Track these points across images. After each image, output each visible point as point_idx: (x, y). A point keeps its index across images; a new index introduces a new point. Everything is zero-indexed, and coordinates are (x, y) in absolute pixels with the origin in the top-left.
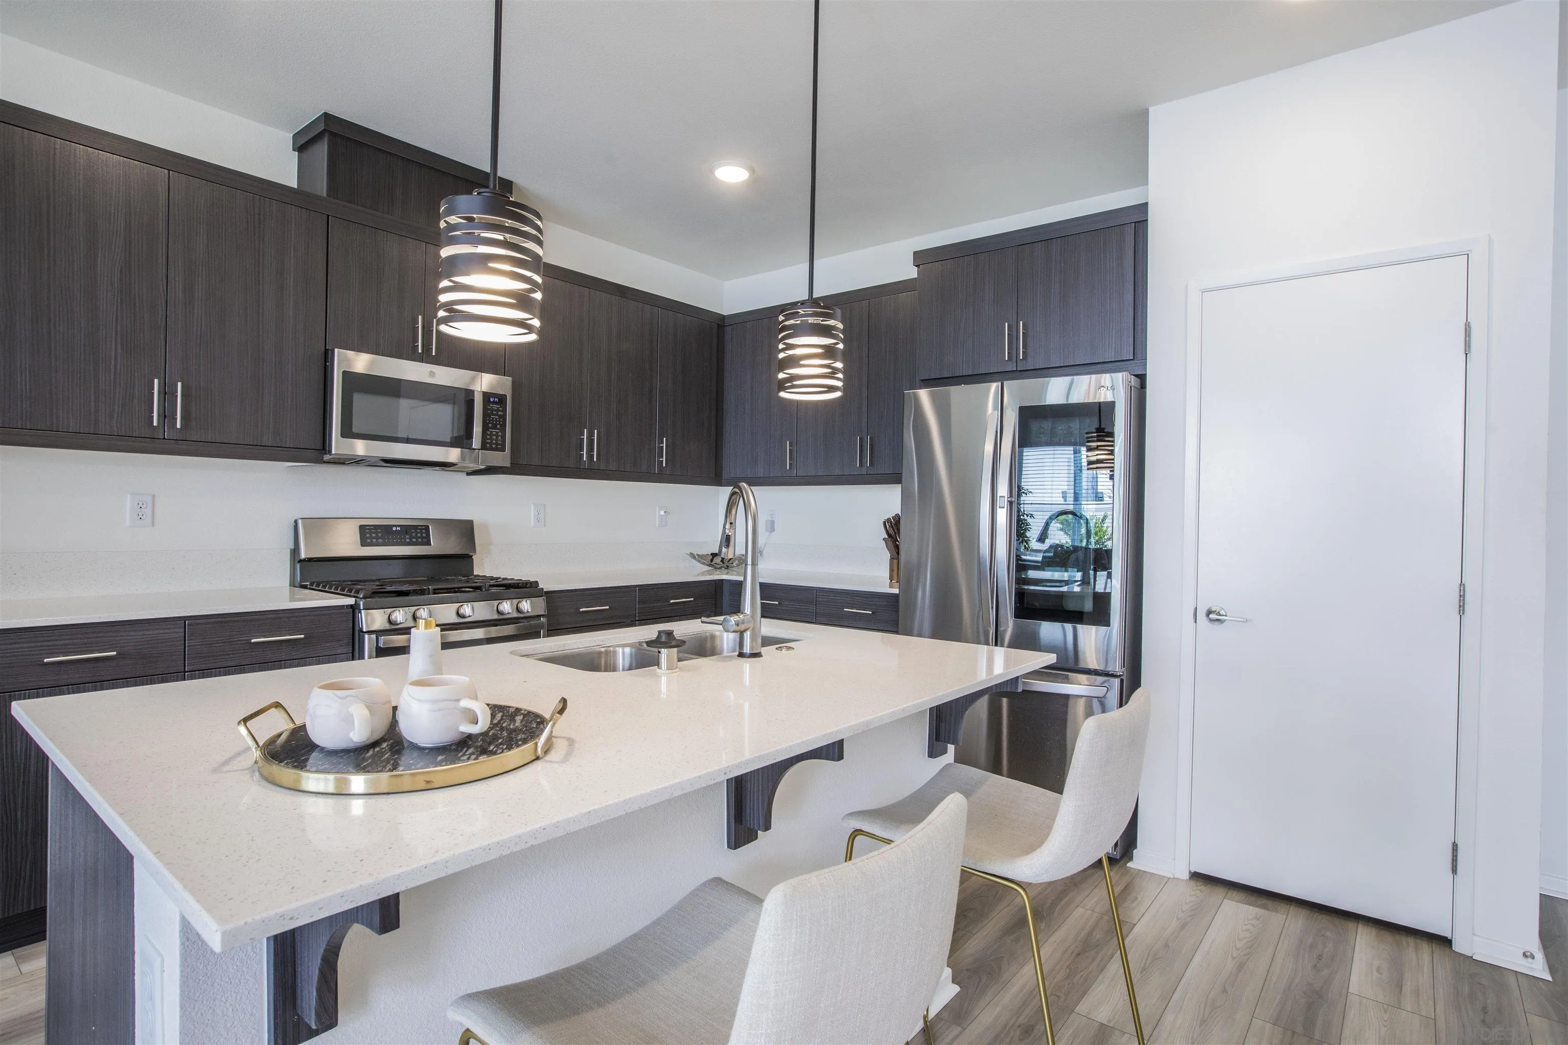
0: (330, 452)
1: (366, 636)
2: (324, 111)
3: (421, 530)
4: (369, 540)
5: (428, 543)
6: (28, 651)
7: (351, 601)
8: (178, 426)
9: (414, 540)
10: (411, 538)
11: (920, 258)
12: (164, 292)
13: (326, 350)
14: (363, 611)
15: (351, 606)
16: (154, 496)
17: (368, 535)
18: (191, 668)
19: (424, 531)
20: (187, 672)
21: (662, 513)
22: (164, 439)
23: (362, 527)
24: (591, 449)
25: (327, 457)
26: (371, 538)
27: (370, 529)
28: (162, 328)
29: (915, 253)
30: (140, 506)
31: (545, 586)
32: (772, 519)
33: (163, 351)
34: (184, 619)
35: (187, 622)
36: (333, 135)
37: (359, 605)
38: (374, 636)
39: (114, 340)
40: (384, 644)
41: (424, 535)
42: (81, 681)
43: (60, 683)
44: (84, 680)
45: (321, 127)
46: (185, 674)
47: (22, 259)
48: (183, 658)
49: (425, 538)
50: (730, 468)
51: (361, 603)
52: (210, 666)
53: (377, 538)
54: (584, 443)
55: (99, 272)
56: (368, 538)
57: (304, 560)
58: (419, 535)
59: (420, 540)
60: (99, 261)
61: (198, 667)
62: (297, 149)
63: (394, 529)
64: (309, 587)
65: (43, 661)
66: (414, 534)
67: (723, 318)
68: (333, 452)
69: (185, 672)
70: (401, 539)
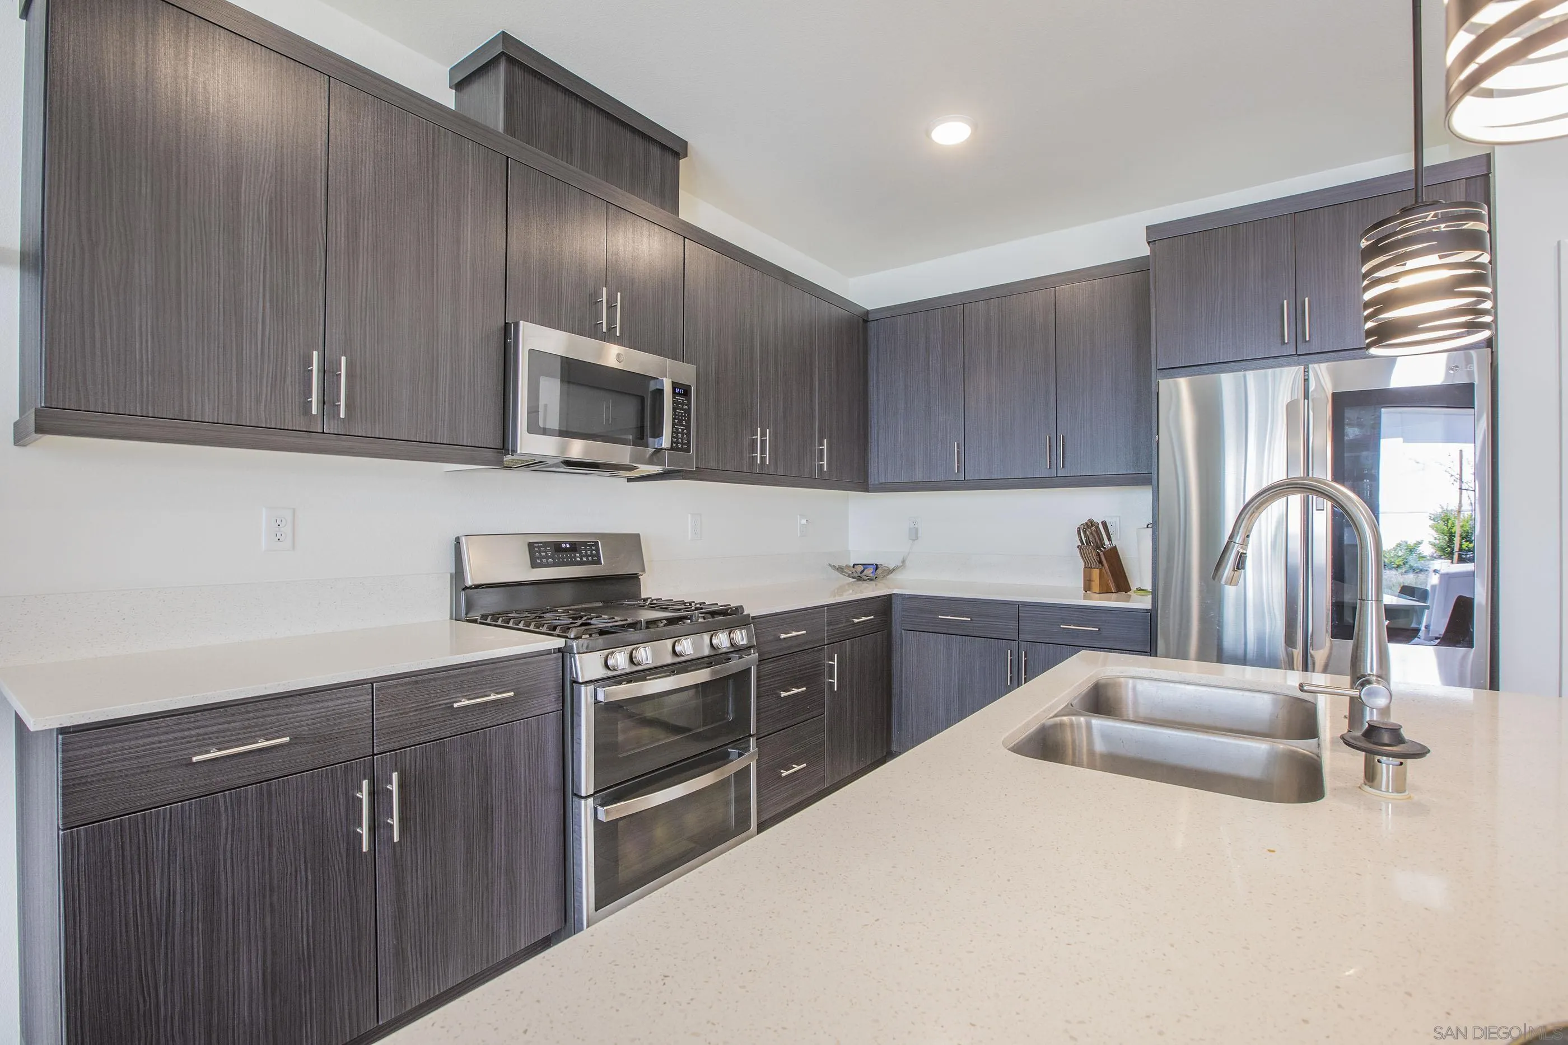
0: (514, 451)
1: (583, 688)
2: (501, 30)
3: (591, 546)
4: (539, 561)
5: (599, 562)
6: (168, 746)
7: (559, 643)
8: (342, 415)
9: (585, 559)
10: (581, 557)
11: (1155, 234)
12: (323, 239)
13: (506, 323)
14: (576, 655)
15: (559, 650)
16: (294, 510)
17: (537, 554)
18: (381, 749)
19: (593, 548)
20: (376, 755)
21: (804, 522)
22: (323, 432)
23: (531, 546)
24: (763, 451)
25: (508, 458)
26: (541, 558)
27: (539, 547)
28: (320, 284)
29: (1148, 228)
30: (278, 523)
31: (752, 610)
32: (916, 526)
33: (322, 314)
34: (371, 682)
35: (374, 685)
36: (511, 61)
37: (572, 647)
38: (591, 687)
39: (261, 295)
40: (606, 697)
41: (594, 552)
42: (240, 782)
43: (213, 788)
44: (246, 781)
45: (499, 49)
46: (373, 758)
47: (143, 177)
48: (371, 737)
49: (595, 556)
50: (876, 472)
51: (574, 644)
52: (405, 743)
53: (547, 557)
54: (757, 444)
55: (243, 202)
56: (538, 558)
57: (470, 588)
58: (589, 553)
59: (590, 558)
60: (243, 188)
61: (389, 747)
62: (454, 87)
63: (563, 546)
64: (479, 621)
65: (191, 758)
66: (584, 552)
67: (867, 312)
68: (519, 452)
69: (373, 755)
70: (571, 557)
